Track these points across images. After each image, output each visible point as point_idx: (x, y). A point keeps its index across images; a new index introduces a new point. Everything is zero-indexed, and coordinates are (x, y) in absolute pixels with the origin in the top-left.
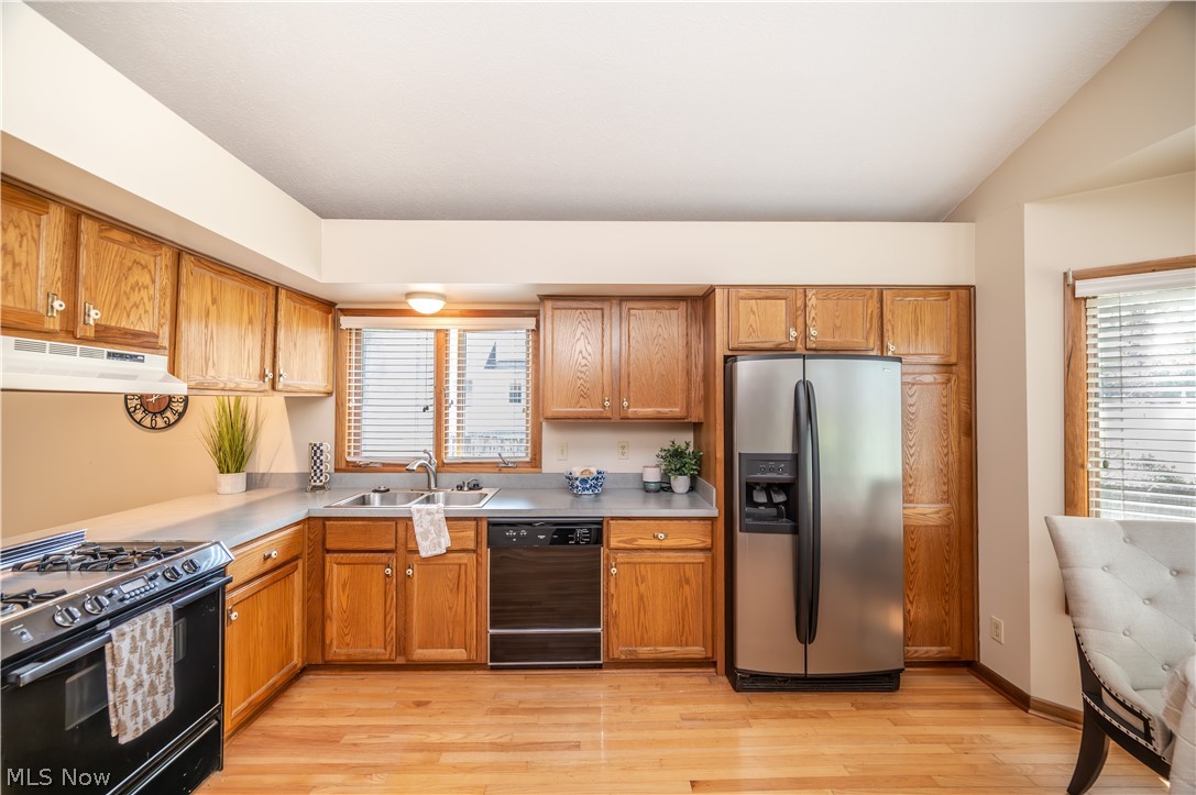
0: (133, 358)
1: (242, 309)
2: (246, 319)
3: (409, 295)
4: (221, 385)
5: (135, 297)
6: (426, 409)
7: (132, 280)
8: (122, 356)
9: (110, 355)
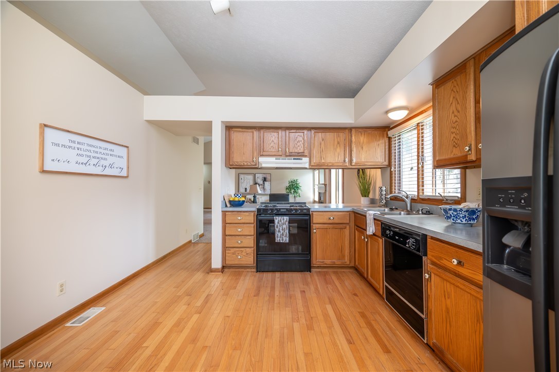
0: (299, 159)
1: (334, 140)
2: (336, 142)
3: (387, 112)
4: (326, 165)
5: (298, 144)
6: (412, 169)
7: (297, 140)
8: (297, 159)
9: (294, 159)
